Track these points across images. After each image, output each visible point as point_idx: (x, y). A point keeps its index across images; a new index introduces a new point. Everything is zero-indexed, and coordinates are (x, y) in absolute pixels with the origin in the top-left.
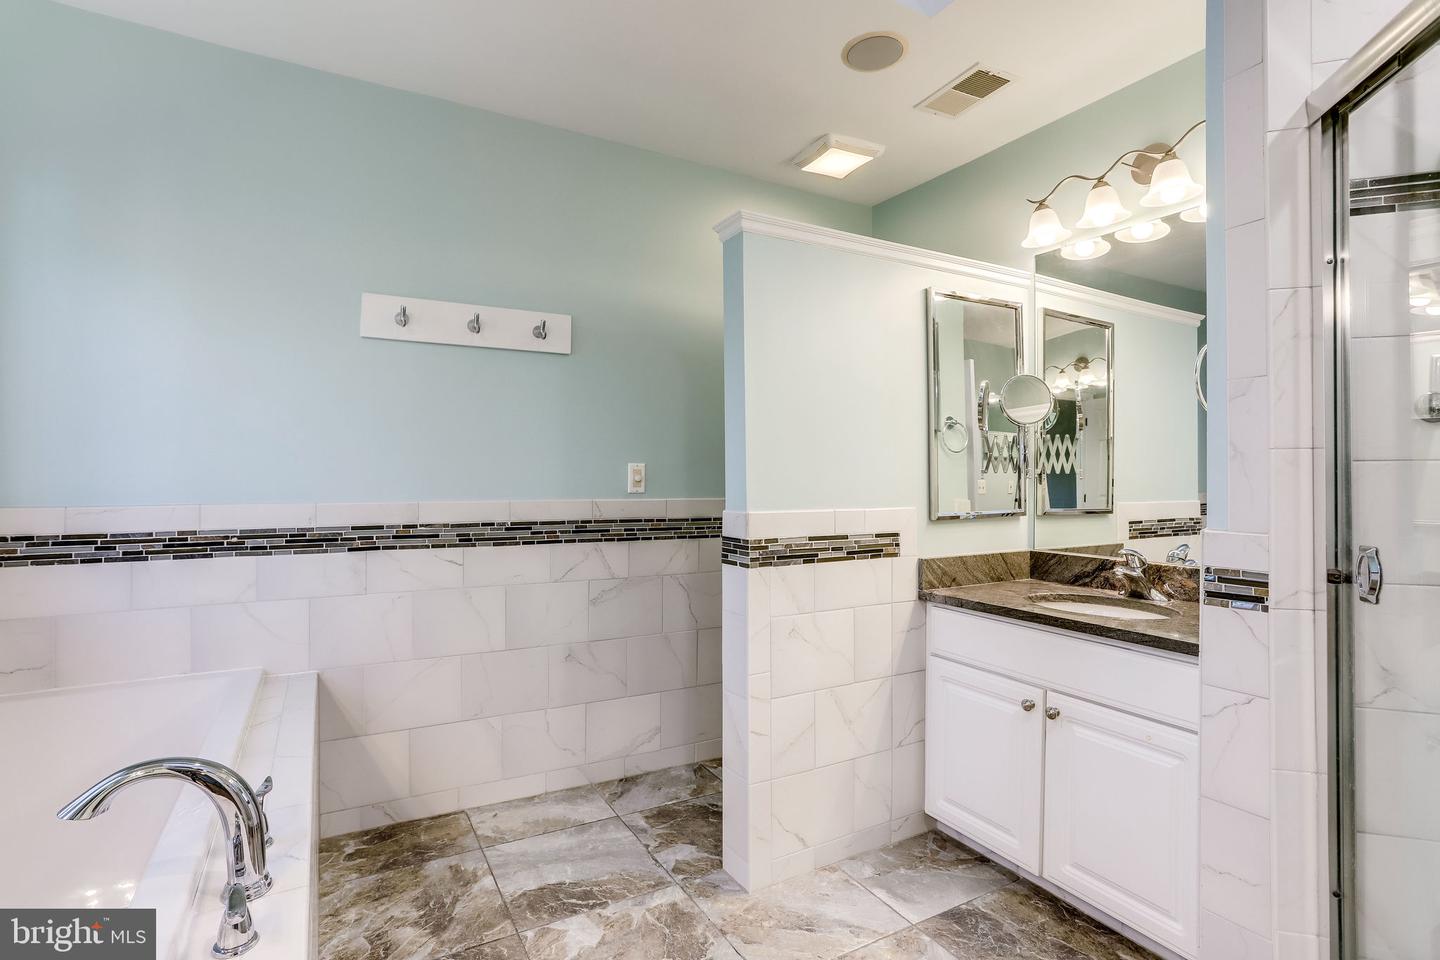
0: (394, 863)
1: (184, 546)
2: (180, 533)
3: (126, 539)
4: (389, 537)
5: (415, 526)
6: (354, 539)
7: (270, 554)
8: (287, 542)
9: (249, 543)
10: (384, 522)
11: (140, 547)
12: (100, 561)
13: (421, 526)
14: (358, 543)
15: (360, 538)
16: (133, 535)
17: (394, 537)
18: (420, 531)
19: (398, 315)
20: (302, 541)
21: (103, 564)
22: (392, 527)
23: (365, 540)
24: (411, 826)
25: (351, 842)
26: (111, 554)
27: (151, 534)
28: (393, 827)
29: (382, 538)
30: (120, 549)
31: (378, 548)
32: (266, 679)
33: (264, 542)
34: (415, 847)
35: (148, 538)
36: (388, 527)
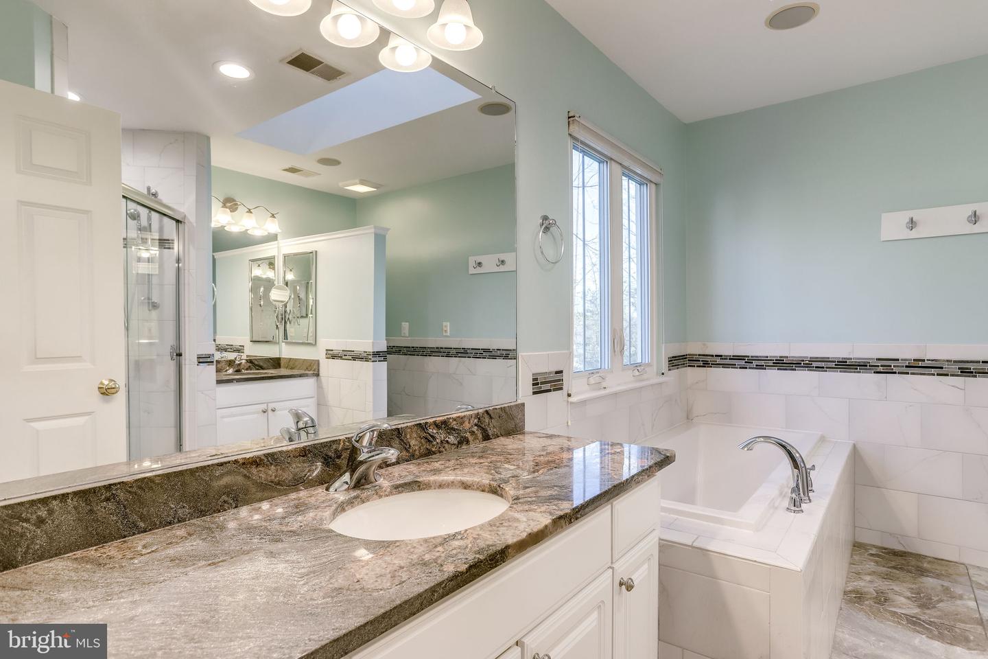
0: (900, 568)
1: (782, 364)
2: (780, 357)
3: (757, 359)
4: (903, 366)
5: (924, 361)
6: (878, 366)
7: (826, 371)
8: (835, 365)
9: (814, 364)
10: (899, 356)
11: (762, 363)
12: (746, 368)
13: (928, 360)
14: (881, 369)
15: (882, 366)
16: (760, 357)
17: (907, 367)
18: (927, 363)
19: (907, 223)
20: (844, 365)
21: (748, 370)
22: (906, 360)
23: (886, 367)
24: (919, 557)
25: (874, 549)
26: (751, 365)
27: (767, 357)
28: (905, 553)
29: (898, 366)
30: (755, 363)
31: (895, 373)
32: (823, 439)
33: (823, 364)
34: (918, 567)
35: (766, 359)
36: (902, 360)
